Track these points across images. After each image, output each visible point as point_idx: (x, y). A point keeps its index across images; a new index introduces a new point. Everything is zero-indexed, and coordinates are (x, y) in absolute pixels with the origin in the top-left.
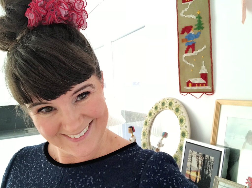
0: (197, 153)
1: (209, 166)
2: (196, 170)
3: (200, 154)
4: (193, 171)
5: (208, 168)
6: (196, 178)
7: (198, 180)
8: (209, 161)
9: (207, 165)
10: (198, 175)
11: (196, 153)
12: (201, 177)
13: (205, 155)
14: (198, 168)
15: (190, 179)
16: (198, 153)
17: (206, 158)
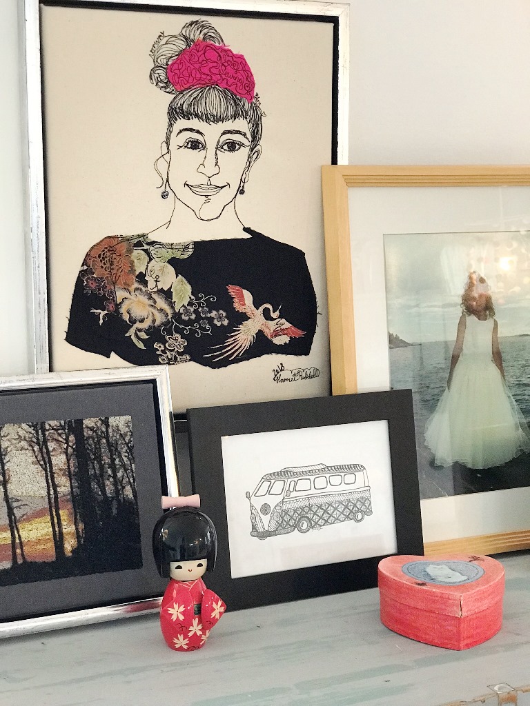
0: (31, 430)
1: (113, 460)
2: (47, 506)
3: (47, 427)
4: (28, 519)
5: (110, 472)
6: (59, 540)
7: (69, 545)
8: (107, 438)
9: (99, 458)
10: (64, 523)
11: (25, 429)
12: (81, 526)
13: (80, 422)
14: (56, 492)
15: (20, 561)
16: (39, 427)
17: (90, 433)
